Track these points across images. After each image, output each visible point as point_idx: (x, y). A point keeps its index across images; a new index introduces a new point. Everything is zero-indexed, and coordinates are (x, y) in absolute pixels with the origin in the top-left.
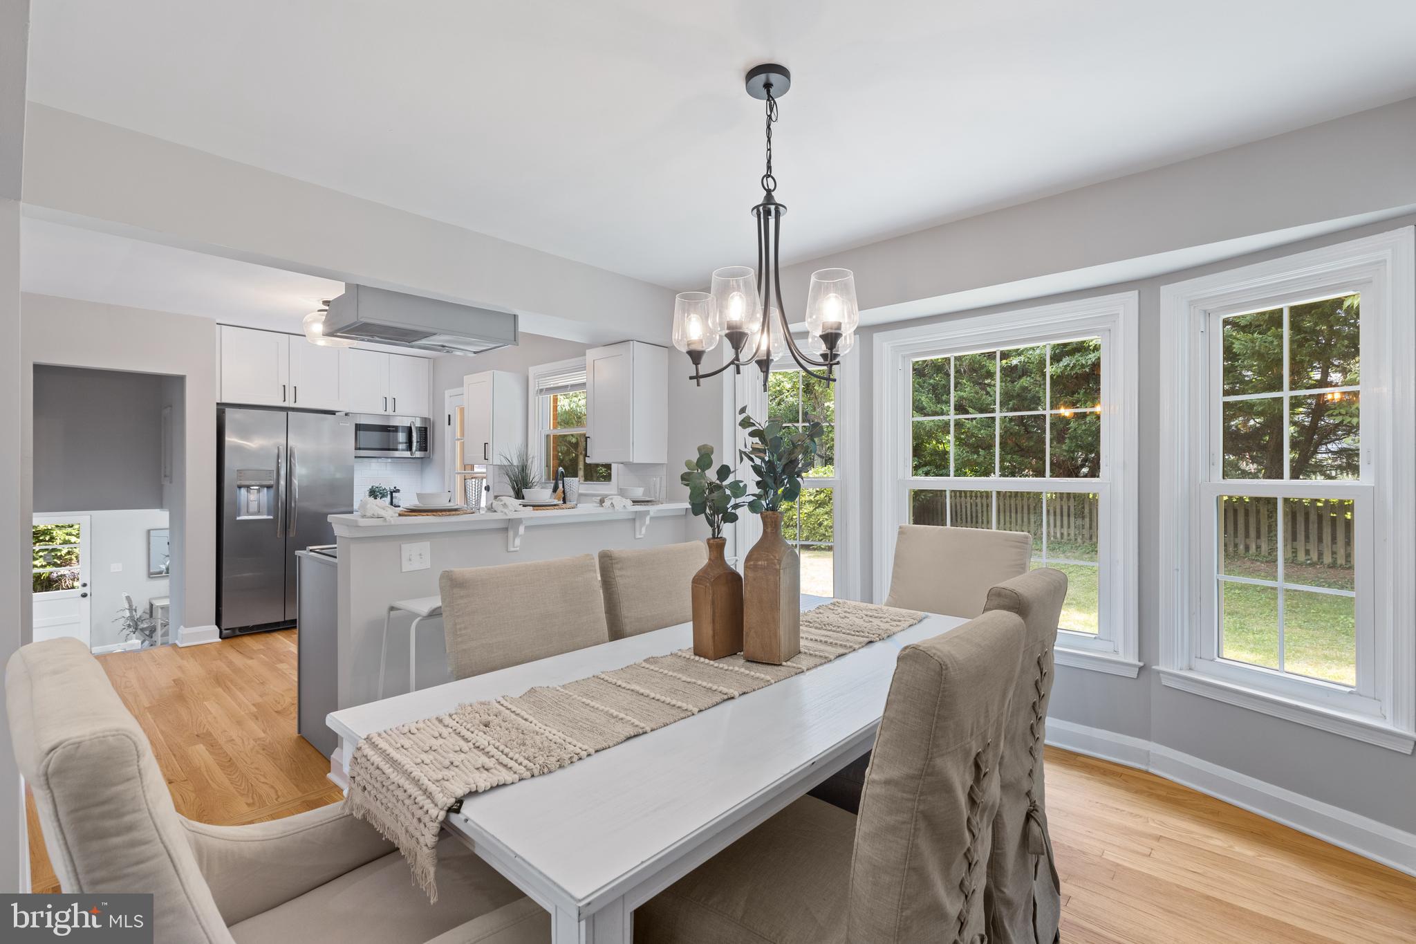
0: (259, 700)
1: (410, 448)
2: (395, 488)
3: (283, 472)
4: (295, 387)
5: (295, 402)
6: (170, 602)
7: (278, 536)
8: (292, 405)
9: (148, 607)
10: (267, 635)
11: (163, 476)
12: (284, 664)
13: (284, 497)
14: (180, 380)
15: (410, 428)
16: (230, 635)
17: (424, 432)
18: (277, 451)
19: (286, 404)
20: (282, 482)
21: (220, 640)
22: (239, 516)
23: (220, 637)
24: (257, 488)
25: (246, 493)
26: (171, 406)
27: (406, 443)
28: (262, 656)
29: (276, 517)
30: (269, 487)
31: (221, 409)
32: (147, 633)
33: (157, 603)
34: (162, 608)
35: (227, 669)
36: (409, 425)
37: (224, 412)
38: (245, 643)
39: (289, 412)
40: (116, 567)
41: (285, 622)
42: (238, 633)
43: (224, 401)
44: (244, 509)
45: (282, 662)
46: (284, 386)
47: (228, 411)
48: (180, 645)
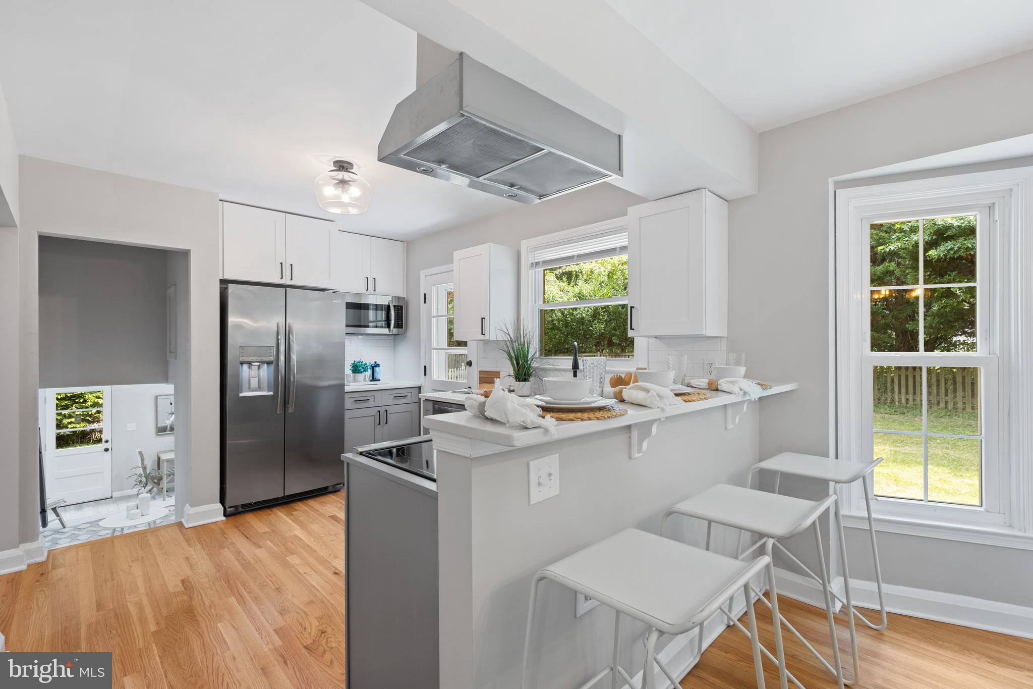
0: (280, 622)
1: (389, 326)
2: (375, 362)
3: (282, 348)
4: (291, 265)
5: (292, 279)
6: (175, 456)
7: (278, 413)
8: (289, 282)
9: (156, 458)
10: (268, 511)
11: (168, 352)
12: (295, 555)
13: (283, 372)
14: (185, 254)
15: (389, 306)
16: (234, 512)
17: (399, 309)
18: (276, 329)
19: (283, 282)
20: (282, 358)
21: (224, 518)
22: (241, 393)
23: (225, 515)
24: (258, 364)
25: (248, 369)
26: (175, 285)
27: (385, 321)
28: (269, 542)
29: (276, 392)
30: (269, 363)
31: (224, 283)
32: (156, 481)
33: (164, 457)
34: (168, 461)
35: (236, 563)
36: (387, 304)
37: (226, 288)
38: (249, 523)
39: (287, 289)
40: (131, 427)
41: (285, 497)
42: (241, 509)
43: (227, 277)
44: (245, 386)
45: (292, 553)
46: (281, 263)
47: (231, 287)
48: (187, 526)
